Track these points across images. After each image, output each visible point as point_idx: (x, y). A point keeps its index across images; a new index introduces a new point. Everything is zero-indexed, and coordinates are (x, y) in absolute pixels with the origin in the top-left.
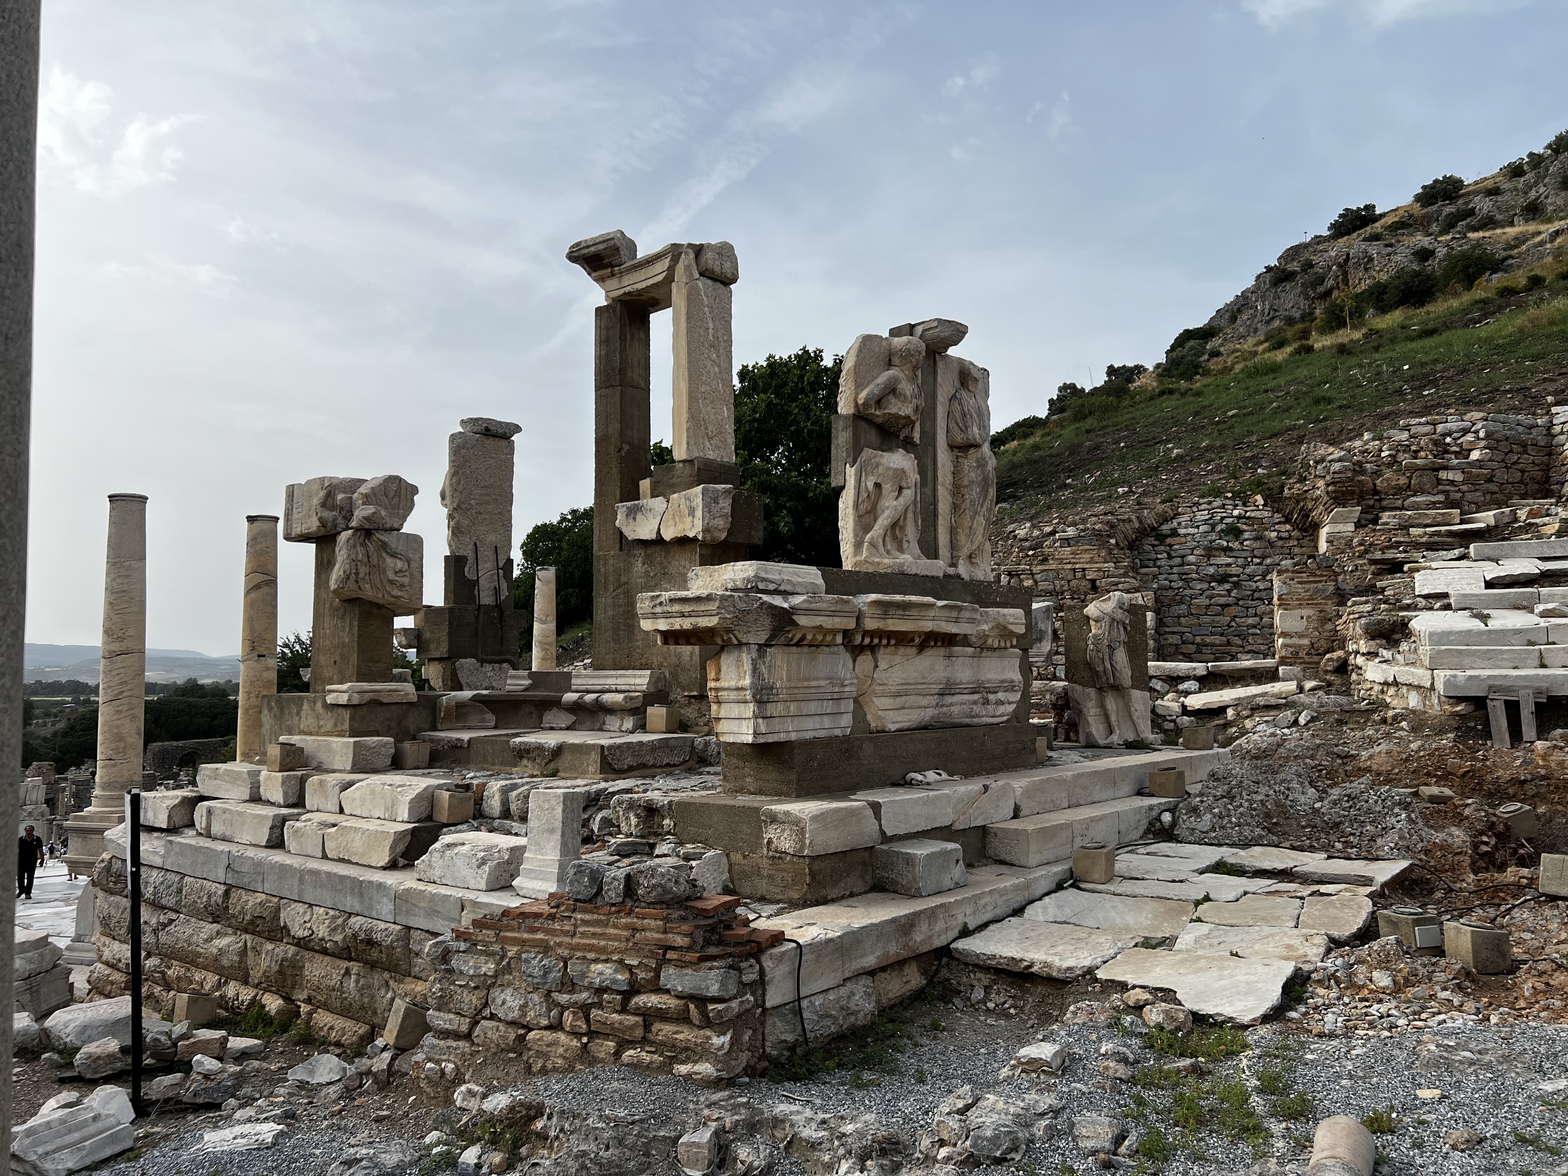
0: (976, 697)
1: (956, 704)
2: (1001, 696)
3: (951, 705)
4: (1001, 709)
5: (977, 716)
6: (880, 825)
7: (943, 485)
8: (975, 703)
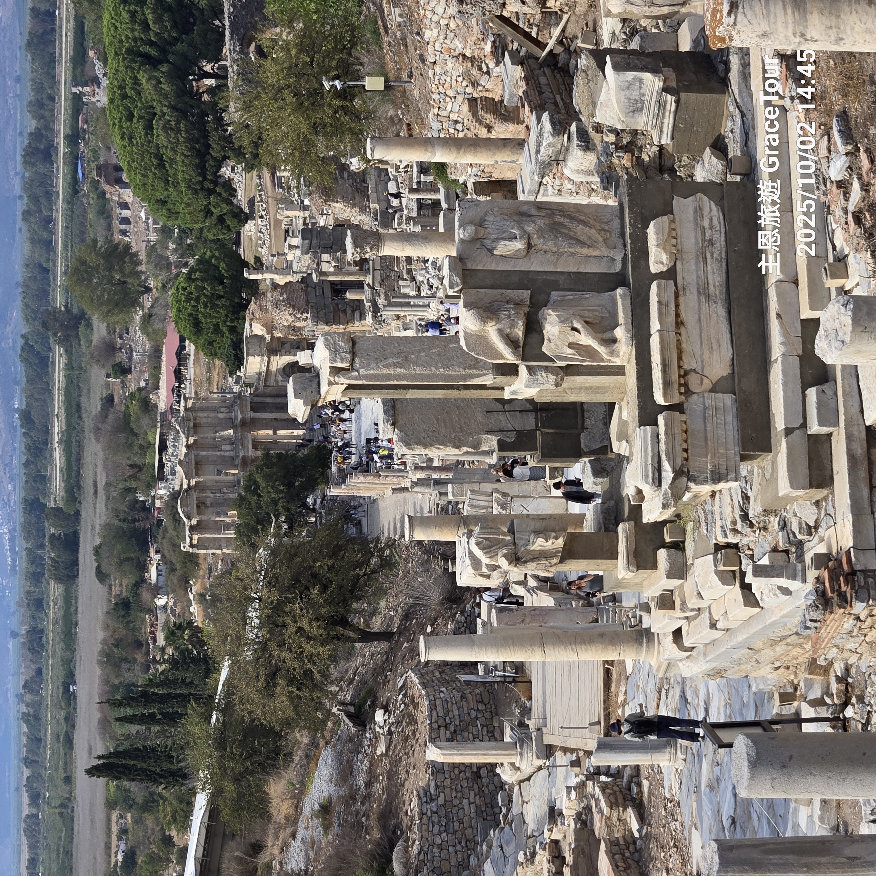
0: (708, 255)
1: (714, 280)
2: (706, 224)
3: (714, 286)
4: (715, 222)
5: (720, 253)
6: (797, 428)
7: (555, 265)
8: (712, 255)
